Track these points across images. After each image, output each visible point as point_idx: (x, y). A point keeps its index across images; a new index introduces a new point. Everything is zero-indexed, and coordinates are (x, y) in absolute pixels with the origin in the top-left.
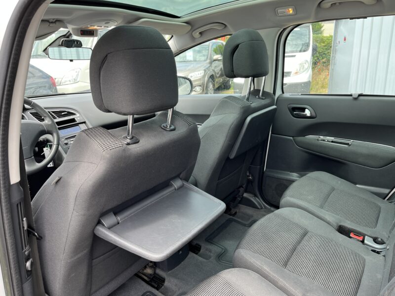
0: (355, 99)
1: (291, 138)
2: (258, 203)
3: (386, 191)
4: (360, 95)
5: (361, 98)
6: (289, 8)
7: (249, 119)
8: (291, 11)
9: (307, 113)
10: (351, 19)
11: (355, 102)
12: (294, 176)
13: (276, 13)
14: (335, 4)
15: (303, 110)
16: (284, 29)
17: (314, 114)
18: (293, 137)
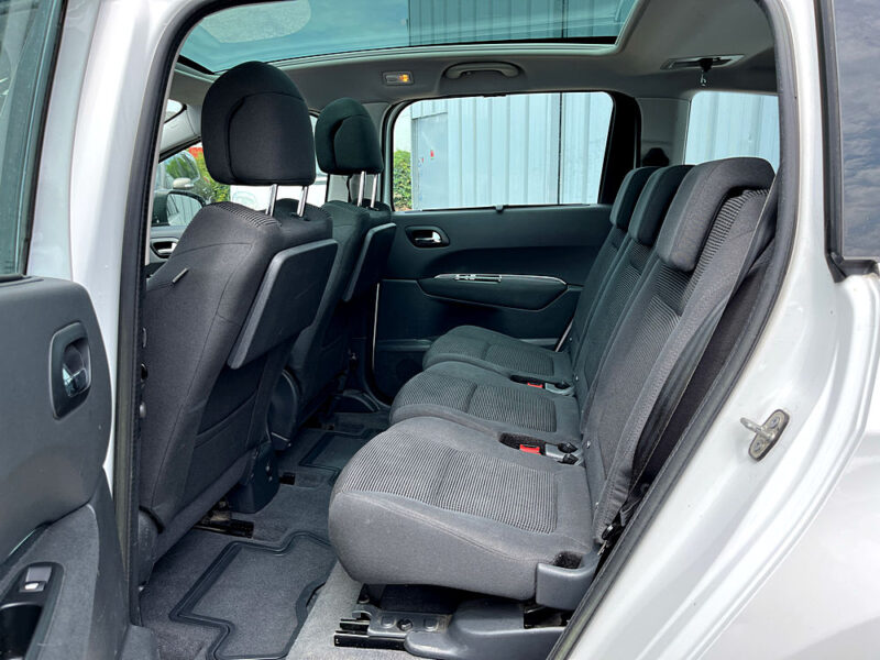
0: (500, 212)
1: (415, 281)
2: (370, 402)
3: (553, 341)
4: (506, 207)
5: (507, 210)
6: (402, 74)
7: (370, 235)
8: (405, 78)
9: (436, 238)
10: (486, 96)
11: (499, 216)
12: (423, 344)
13: (383, 80)
14: (465, 73)
15: (429, 234)
16: (393, 107)
17: (445, 240)
18: (417, 279)
